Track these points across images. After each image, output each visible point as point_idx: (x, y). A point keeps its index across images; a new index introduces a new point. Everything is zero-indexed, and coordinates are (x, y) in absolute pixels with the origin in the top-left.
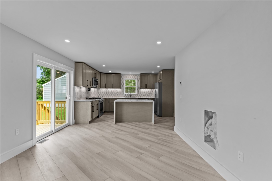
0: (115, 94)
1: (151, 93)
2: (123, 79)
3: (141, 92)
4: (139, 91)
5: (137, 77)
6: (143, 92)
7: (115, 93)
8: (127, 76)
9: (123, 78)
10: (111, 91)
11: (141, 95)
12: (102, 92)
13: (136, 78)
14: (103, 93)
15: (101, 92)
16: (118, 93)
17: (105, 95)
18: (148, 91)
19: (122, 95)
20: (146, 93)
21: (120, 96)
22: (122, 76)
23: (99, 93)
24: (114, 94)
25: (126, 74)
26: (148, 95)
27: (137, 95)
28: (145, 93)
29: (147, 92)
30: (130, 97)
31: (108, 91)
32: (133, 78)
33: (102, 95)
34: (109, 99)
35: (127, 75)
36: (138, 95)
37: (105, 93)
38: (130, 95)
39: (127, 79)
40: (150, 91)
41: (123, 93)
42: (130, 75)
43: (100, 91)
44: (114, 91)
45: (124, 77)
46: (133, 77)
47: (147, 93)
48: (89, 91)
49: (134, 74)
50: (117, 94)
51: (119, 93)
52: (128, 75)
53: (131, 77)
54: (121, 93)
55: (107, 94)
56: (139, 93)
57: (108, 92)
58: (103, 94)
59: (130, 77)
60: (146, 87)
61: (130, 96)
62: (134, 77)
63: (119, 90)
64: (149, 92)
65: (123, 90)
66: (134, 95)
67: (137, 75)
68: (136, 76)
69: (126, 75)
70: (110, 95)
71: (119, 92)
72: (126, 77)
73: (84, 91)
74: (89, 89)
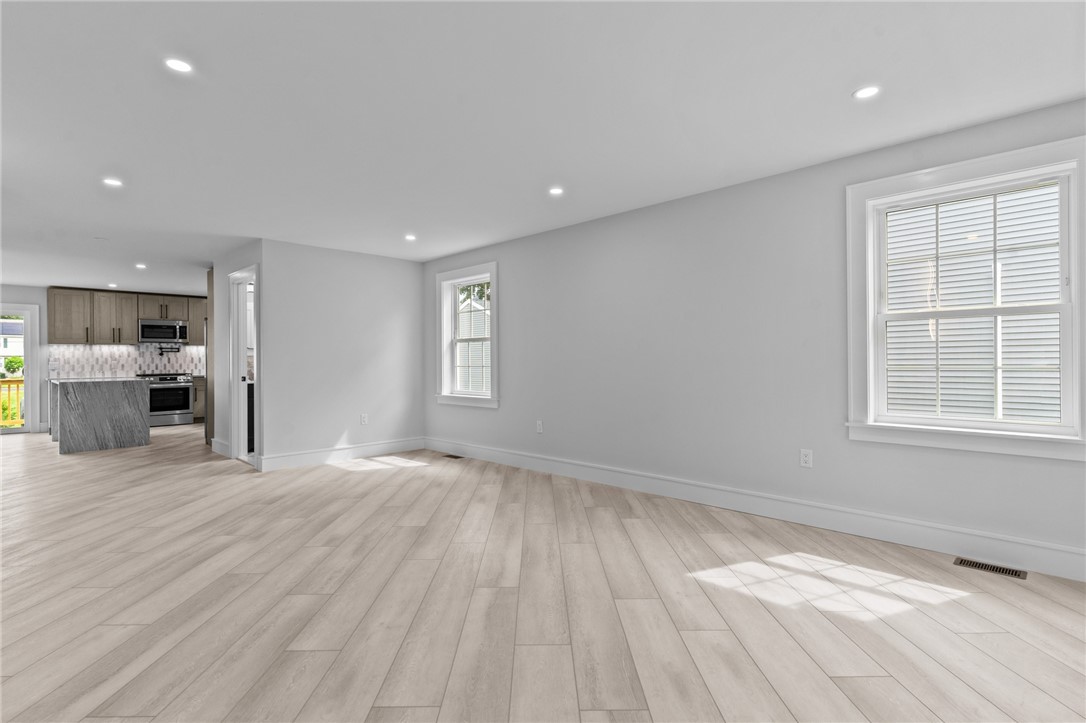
48: (161, 354)
73: (117, 357)
74: (161, 348)
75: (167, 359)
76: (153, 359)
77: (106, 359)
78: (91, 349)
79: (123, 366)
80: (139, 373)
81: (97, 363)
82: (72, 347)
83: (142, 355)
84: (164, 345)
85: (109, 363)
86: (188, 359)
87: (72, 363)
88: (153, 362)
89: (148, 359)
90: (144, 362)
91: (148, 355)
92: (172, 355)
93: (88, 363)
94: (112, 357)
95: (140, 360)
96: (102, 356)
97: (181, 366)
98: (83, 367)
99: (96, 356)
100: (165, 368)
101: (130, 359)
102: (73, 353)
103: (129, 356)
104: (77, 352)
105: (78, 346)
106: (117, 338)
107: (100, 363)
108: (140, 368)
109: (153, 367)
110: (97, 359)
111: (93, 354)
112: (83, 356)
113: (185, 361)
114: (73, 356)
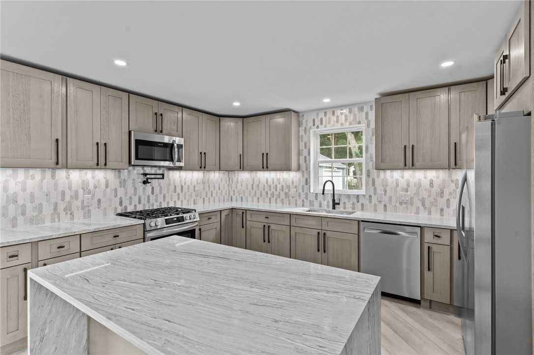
0: (279, 193)
1: (446, 191)
2: (307, 133)
3: (385, 185)
4: (378, 182)
5: (367, 114)
6: (399, 188)
7: (279, 187)
8: (321, 119)
9: (308, 128)
10: (267, 183)
11: (385, 199)
12: (242, 185)
13: (359, 123)
14: (244, 188)
15: (239, 185)
16: (289, 187)
17: (250, 195)
18: (426, 183)
19: (303, 196)
20: (417, 194)
21: (296, 200)
22: (304, 122)
23: (234, 185)
24: (276, 193)
25: (317, 110)
26: (427, 204)
27: (366, 202)
28: (412, 191)
29: (419, 185)
30: (334, 208)
31: (256, 182)
32: (347, 123)
33: (239, 194)
34: (245, 212)
35: (322, 115)
36: (374, 201)
37: (250, 188)
38: (334, 200)
39: (323, 130)
40: (436, 182)
41: (306, 187)
42: (333, 114)
43: (235, 180)
44: (275, 179)
45: (310, 124)
46: (346, 120)
47: (425, 195)
48: (145, 182)
49: (349, 106)
50: (286, 194)
51: (293, 190)
52: (325, 113)
53: (337, 121)
54: (301, 190)
55: (255, 193)
56: (375, 189)
57: (258, 186)
58: (244, 192)
59: (334, 119)
60: (410, 161)
61: (335, 204)
62: (351, 118)
63: (291, 177)
64: (436, 189)
65: (306, 176)
66: (355, 201)
67: (366, 108)
68: (364, 114)
69: (318, 115)
70: (264, 194)
71: (293, 183)
72: (317, 123)
73: (91, 187)
74: (145, 175)
75: (150, 188)
76: (135, 189)
77: (77, 193)
78: (53, 176)
79: (99, 201)
80: (119, 211)
81: (63, 199)
82: (21, 174)
83: (123, 184)
84: (148, 170)
85: (81, 198)
86: (172, 188)
87: (20, 202)
88: (135, 194)
89: (130, 190)
90: (126, 194)
91: (129, 183)
92: (155, 182)
93: (48, 201)
94: (85, 186)
95: (121, 192)
96: (70, 188)
97: (164, 197)
98: (40, 208)
99: (60, 188)
100: (149, 202)
101: (108, 190)
102: (24, 184)
103: (107, 186)
104: (30, 182)
105: (32, 172)
106: (101, 162)
107: (67, 198)
108: (121, 204)
109: (135, 200)
110: (63, 193)
111: (56, 185)
112: (41, 189)
113: (168, 190)
114: (24, 190)
